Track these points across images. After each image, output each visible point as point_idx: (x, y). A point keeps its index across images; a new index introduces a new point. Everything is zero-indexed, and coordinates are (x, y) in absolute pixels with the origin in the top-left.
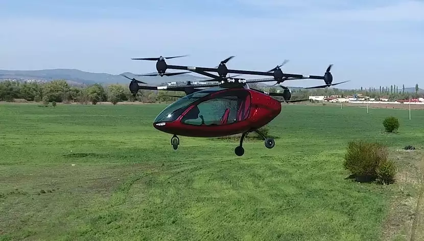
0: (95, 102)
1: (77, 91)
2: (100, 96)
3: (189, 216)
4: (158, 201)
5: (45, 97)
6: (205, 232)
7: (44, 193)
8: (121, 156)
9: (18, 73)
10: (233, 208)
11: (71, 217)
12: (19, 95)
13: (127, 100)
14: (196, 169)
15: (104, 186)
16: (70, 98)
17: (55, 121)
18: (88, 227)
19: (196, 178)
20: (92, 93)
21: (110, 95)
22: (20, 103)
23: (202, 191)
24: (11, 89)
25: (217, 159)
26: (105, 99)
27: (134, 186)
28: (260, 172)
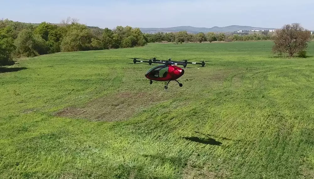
0: (201, 41)
1: (192, 36)
2: (203, 39)
3: (271, 94)
4: (250, 86)
5: (176, 39)
6: (284, 103)
7: (188, 80)
8: (223, 65)
9: (163, 29)
10: (296, 91)
11: (205, 92)
12: (164, 39)
13: (216, 40)
14: (267, 71)
15: (218, 78)
16: (188, 40)
17: (184, 50)
18: (216, 97)
19: (269, 75)
20: (199, 37)
21: (208, 38)
22: (165, 43)
23: (274, 82)
24: (161, 36)
25: (278, 67)
26: (206, 40)
27: (234, 78)
28: (307, 73)
